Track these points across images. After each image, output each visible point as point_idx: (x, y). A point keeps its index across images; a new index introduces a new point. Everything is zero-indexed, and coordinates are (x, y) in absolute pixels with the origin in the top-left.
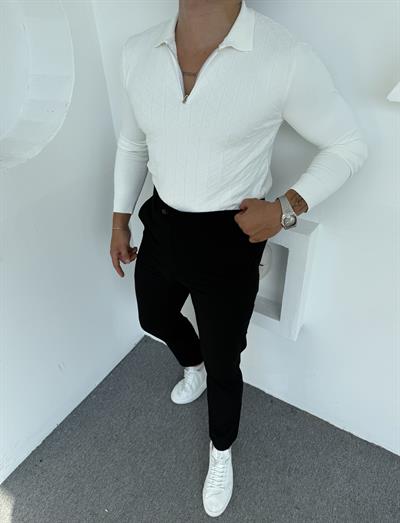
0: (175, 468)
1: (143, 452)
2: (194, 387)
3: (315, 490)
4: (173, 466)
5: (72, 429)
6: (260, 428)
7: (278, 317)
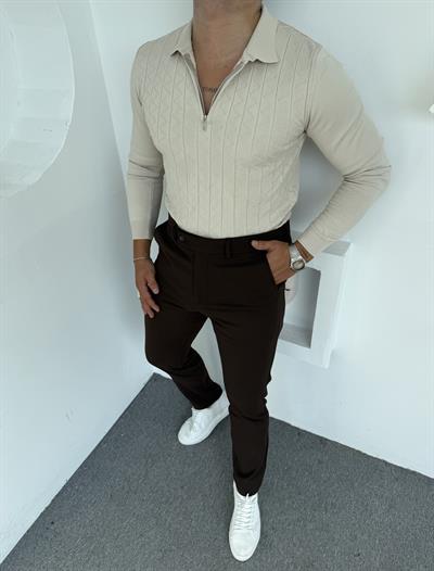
0: (204, 516)
1: (167, 502)
2: (203, 425)
3: (354, 525)
4: (202, 513)
5: (83, 484)
6: (290, 463)
7: (309, 344)
